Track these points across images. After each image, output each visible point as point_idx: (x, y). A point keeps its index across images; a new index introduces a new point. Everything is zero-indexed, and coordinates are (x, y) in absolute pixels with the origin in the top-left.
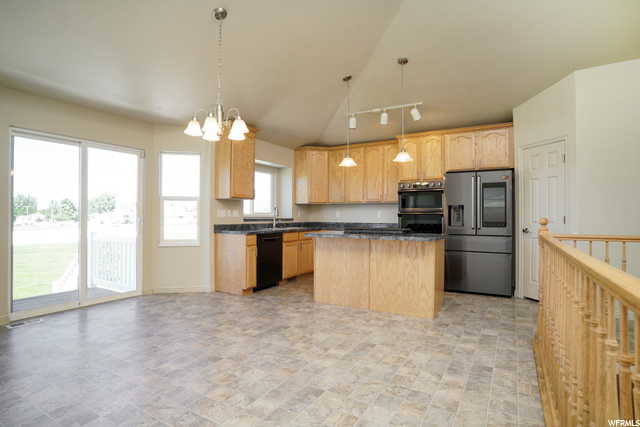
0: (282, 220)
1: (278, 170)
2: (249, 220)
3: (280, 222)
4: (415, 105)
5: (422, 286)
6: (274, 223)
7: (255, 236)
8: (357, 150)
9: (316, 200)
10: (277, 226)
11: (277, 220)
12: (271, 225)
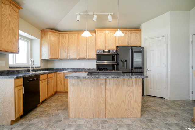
0: (35, 67)
1: (31, 40)
2: (14, 68)
3: (34, 68)
4: (110, 14)
5: (135, 101)
6: (31, 69)
7: (22, 79)
8: (75, 34)
9: (53, 57)
10: (33, 71)
11: (32, 67)
12: (29, 71)
